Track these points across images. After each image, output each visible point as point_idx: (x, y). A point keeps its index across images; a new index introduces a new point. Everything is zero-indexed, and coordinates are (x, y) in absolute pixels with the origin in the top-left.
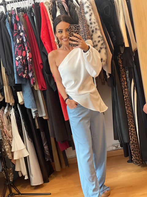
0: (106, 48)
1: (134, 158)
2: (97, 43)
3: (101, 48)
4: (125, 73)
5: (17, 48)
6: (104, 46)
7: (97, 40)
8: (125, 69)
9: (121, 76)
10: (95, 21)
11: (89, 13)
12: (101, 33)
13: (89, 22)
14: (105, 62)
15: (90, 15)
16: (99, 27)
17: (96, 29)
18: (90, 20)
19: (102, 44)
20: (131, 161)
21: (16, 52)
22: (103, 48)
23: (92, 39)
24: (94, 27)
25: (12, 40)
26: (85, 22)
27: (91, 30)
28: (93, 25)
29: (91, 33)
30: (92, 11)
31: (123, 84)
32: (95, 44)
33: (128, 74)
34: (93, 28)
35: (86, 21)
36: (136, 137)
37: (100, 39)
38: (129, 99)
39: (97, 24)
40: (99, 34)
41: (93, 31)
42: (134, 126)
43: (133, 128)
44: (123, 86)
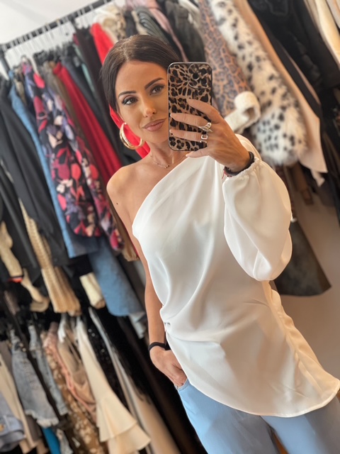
0: (297, 105)
2: (268, 97)
3: (284, 108)
5: (54, 160)
6: (292, 100)
7: (268, 86)
10: (250, 38)
11: (230, 21)
12: (274, 66)
13: (233, 45)
14: (304, 143)
15: (234, 25)
16: (265, 50)
17: (258, 59)
18: (236, 38)
19: (284, 96)
21: (53, 172)
22: (289, 105)
23: (252, 89)
24: (251, 55)
25: (37, 143)
26: (223, 47)
27: (243, 65)
28: (248, 50)
29: (246, 72)
30: (235, 14)
32: (264, 100)
34: (248, 60)
35: (226, 44)
37: (274, 84)
39: (256, 44)
40: (268, 71)
41: (250, 67)
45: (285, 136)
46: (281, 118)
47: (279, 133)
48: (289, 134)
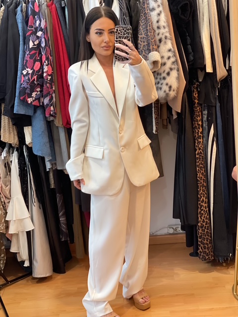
0: (178, 70)
1: (201, 250)
2: (165, 60)
3: (171, 69)
4: (202, 114)
5: (27, 55)
6: (176, 67)
7: (167, 55)
8: (202, 108)
9: (195, 118)
10: (165, 24)
11: (157, 11)
12: (172, 44)
13: (155, 25)
14: (175, 91)
15: (159, 14)
16: (170, 34)
17: (166, 38)
18: (158, 22)
19: (173, 63)
20: (195, 254)
21: (25, 61)
22: (174, 69)
24: (163, 34)
26: (150, 23)
27: (157, 38)
28: (162, 31)
30: (161, 8)
31: (197, 131)
32: (162, 61)
33: (206, 116)
34: (160, 36)
35: (152, 23)
36: (208, 217)
37: (170, 54)
38: (202, 156)
39: (167, 30)
40: (169, 46)
41: (160, 41)
42: (207, 200)
43: (205, 203)
44: (196, 134)
45: (167, 84)
46: (168, 74)
47: (165, 82)
48: (169, 84)
